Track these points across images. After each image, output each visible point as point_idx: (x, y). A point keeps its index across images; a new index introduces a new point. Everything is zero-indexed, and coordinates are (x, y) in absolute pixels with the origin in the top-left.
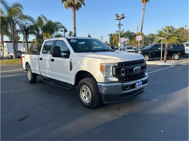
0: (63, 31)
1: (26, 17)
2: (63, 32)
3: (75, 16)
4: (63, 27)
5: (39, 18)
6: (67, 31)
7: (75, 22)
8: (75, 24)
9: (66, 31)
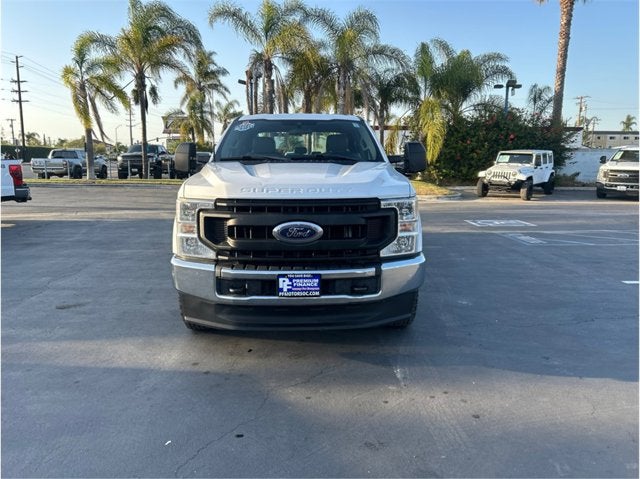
0: (501, 86)
1: (380, 51)
2: (504, 89)
3: (568, 24)
4: (504, 71)
5: (424, 49)
6: (520, 86)
7: (566, 47)
8: (564, 57)
9: (513, 84)
